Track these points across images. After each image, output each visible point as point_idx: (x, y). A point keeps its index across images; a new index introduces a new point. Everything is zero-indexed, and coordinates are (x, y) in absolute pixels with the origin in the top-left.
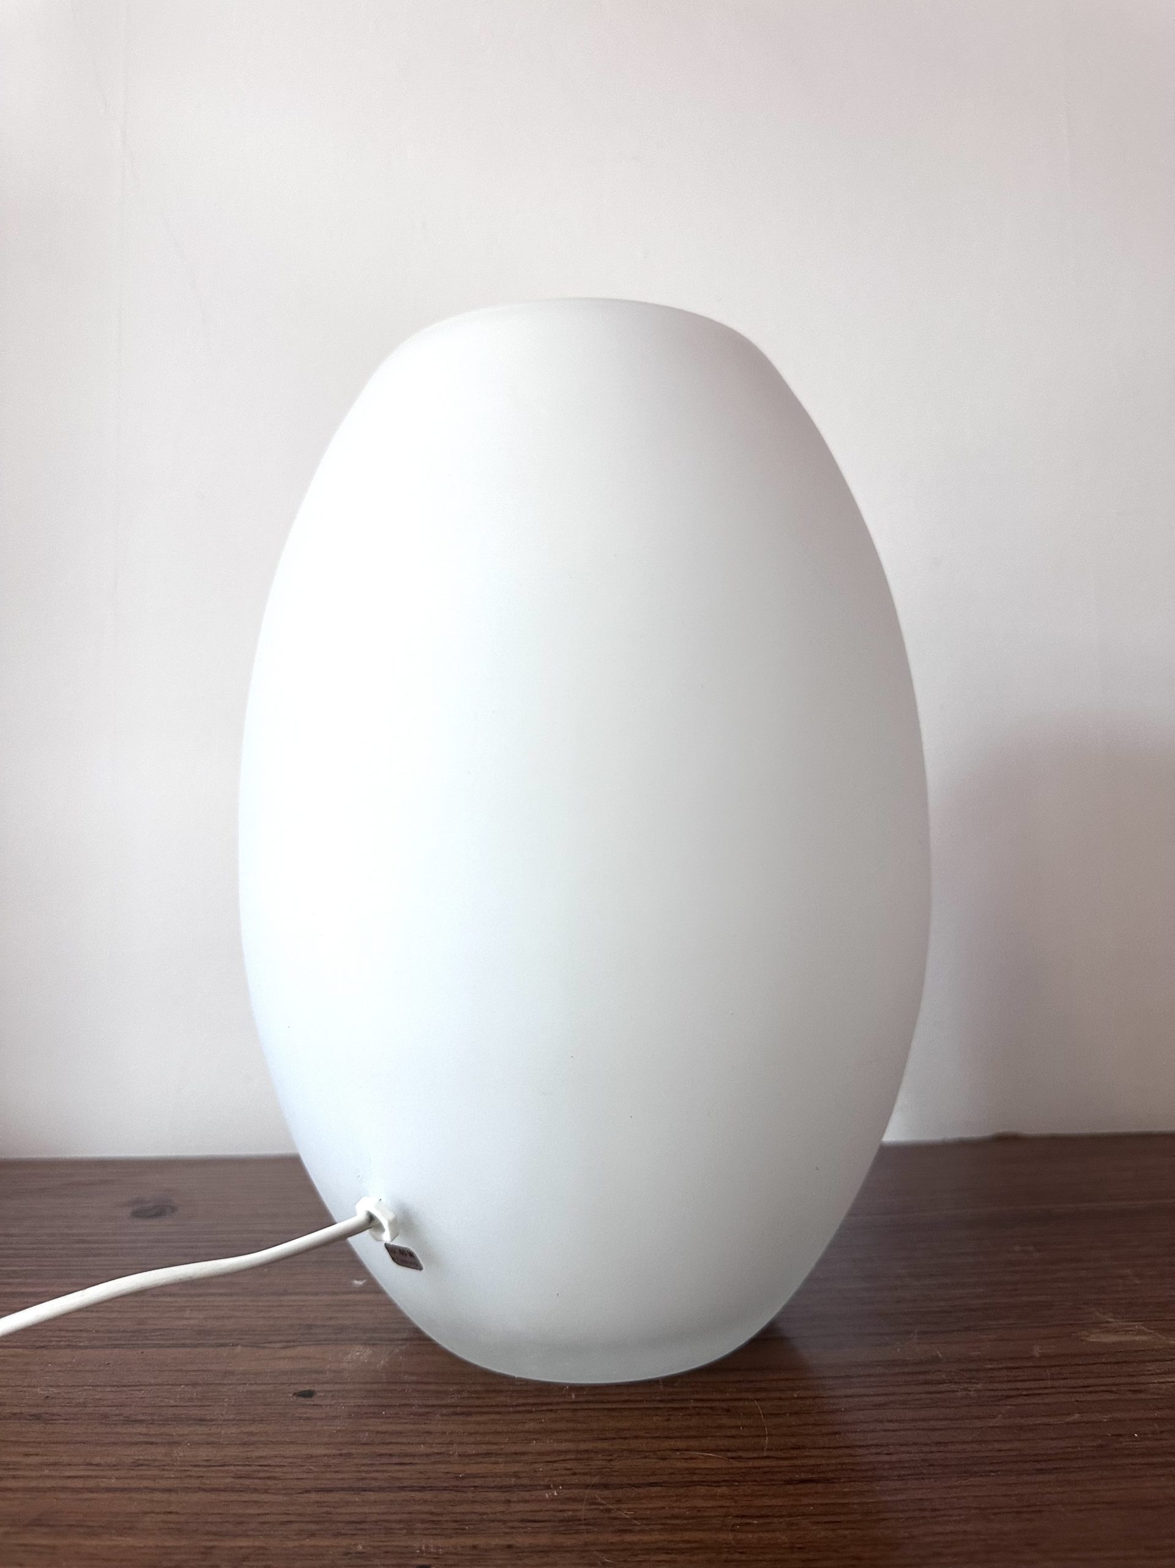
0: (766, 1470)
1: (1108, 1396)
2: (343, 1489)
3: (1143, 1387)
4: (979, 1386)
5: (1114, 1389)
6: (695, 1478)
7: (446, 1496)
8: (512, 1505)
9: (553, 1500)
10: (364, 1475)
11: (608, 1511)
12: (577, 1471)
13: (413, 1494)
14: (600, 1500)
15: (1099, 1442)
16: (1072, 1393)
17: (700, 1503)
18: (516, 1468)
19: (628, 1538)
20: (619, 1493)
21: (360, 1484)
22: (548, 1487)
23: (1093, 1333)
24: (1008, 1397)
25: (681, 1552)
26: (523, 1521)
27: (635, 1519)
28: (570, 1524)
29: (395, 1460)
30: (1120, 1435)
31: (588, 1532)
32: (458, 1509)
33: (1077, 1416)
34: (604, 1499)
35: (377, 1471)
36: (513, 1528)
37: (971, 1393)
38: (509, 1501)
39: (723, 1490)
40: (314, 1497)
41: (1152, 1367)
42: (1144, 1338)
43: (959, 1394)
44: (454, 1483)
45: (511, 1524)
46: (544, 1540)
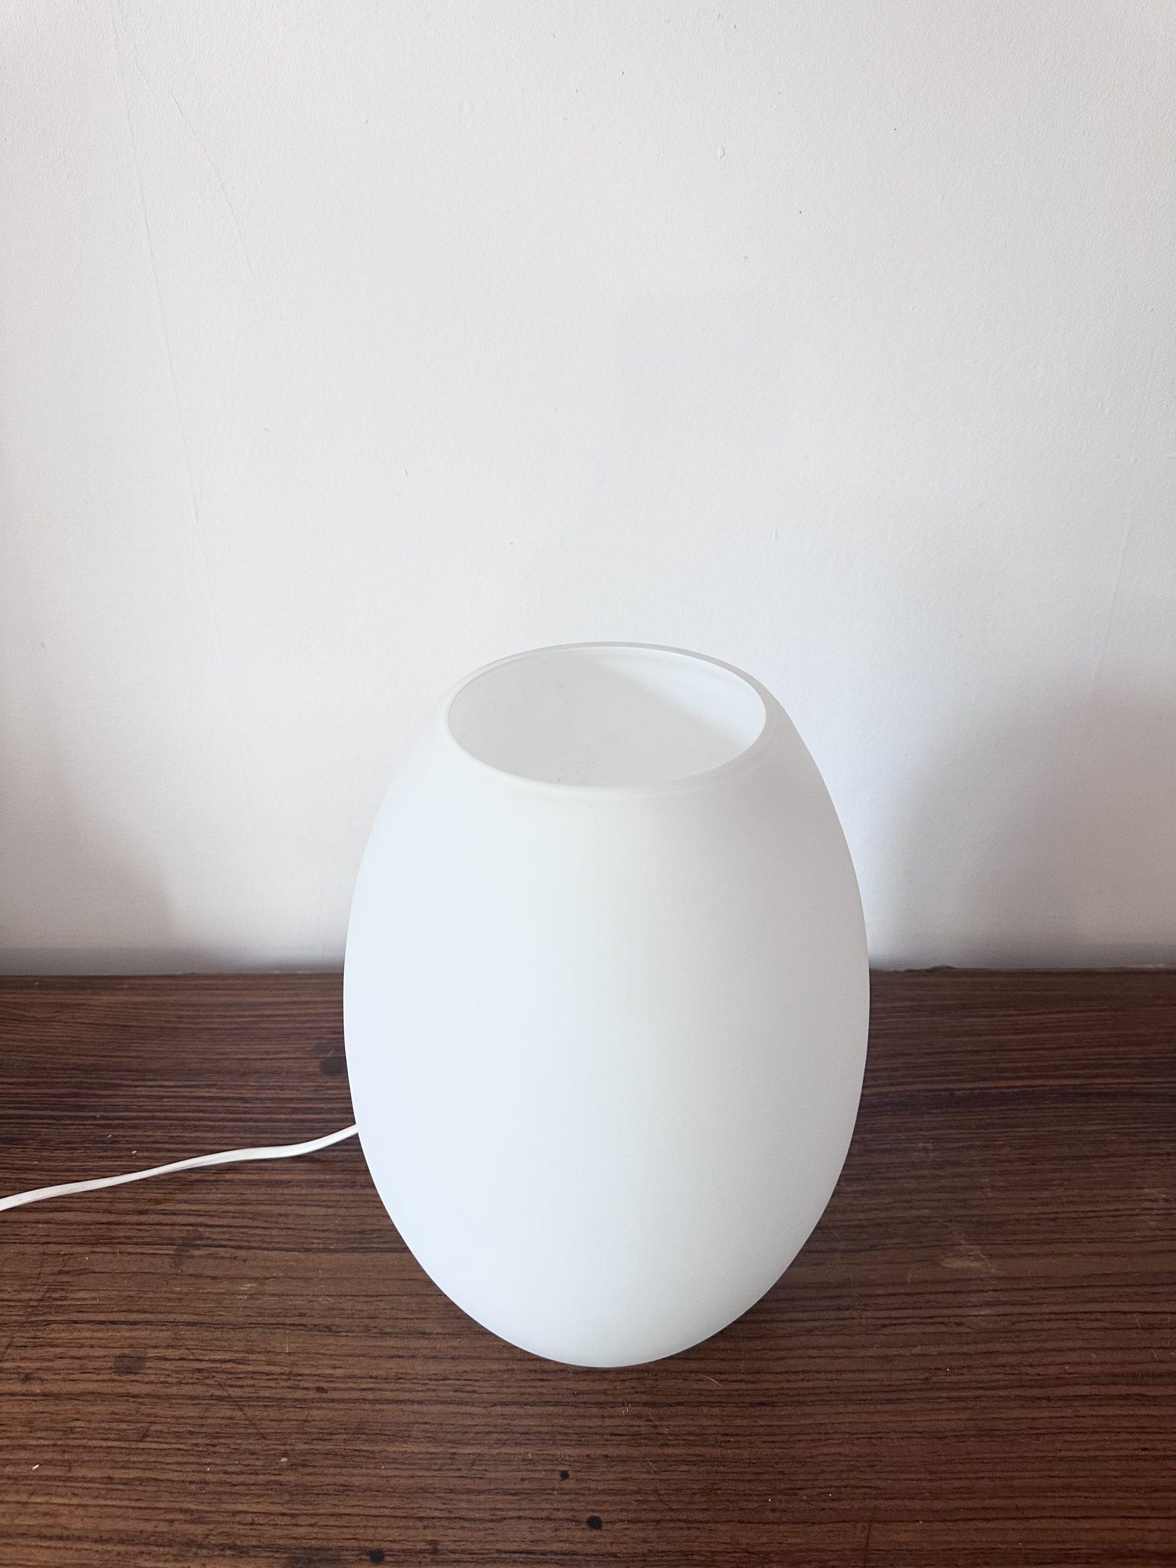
0: (741, 1392)
1: (943, 1329)
2: (514, 1403)
3: (963, 1320)
4: (869, 1314)
5: (946, 1320)
6: (702, 1399)
7: (570, 1411)
8: (606, 1420)
9: (626, 1416)
10: (523, 1390)
11: (655, 1427)
12: (639, 1390)
13: (552, 1408)
14: (651, 1418)
15: (927, 1375)
16: (922, 1323)
17: (704, 1422)
18: (605, 1385)
19: (668, 1451)
20: (661, 1411)
21: (521, 1399)
22: (623, 1404)
23: (946, 1257)
24: (884, 1326)
25: (694, 1464)
26: (612, 1434)
27: (670, 1435)
28: (636, 1438)
29: (539, 1376)
30: (940, 1369)
31: (646, 1445)
32: (577, 1423)
33: (917, 1350)
34: (654, 1416)
35: (531, 1387)
36: (607, 1440)
37: (864, 1321)
38: (603, 1417)
39: (716, 1411)
40: (499, 1409)
41: (974, 1298)
42: (975, 1265)
43: (856, 1322)
44: (572, 1399)
45: (605, 1437)
46: (623, 1451)
